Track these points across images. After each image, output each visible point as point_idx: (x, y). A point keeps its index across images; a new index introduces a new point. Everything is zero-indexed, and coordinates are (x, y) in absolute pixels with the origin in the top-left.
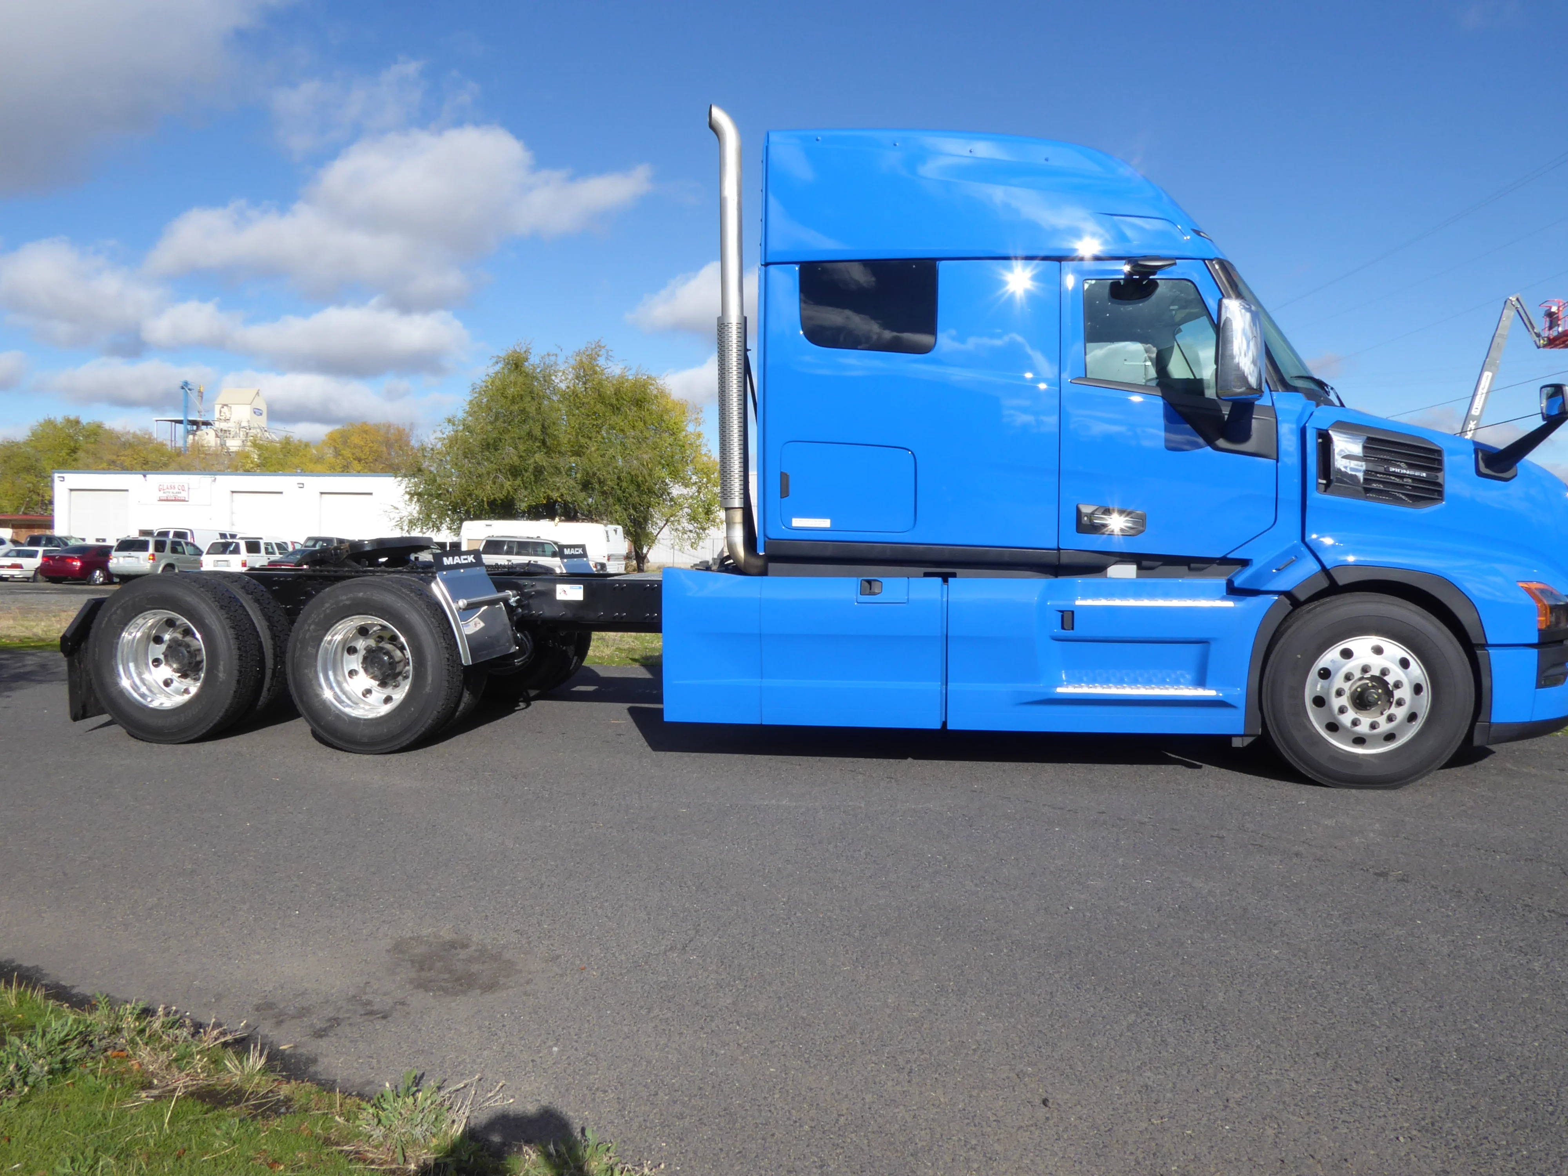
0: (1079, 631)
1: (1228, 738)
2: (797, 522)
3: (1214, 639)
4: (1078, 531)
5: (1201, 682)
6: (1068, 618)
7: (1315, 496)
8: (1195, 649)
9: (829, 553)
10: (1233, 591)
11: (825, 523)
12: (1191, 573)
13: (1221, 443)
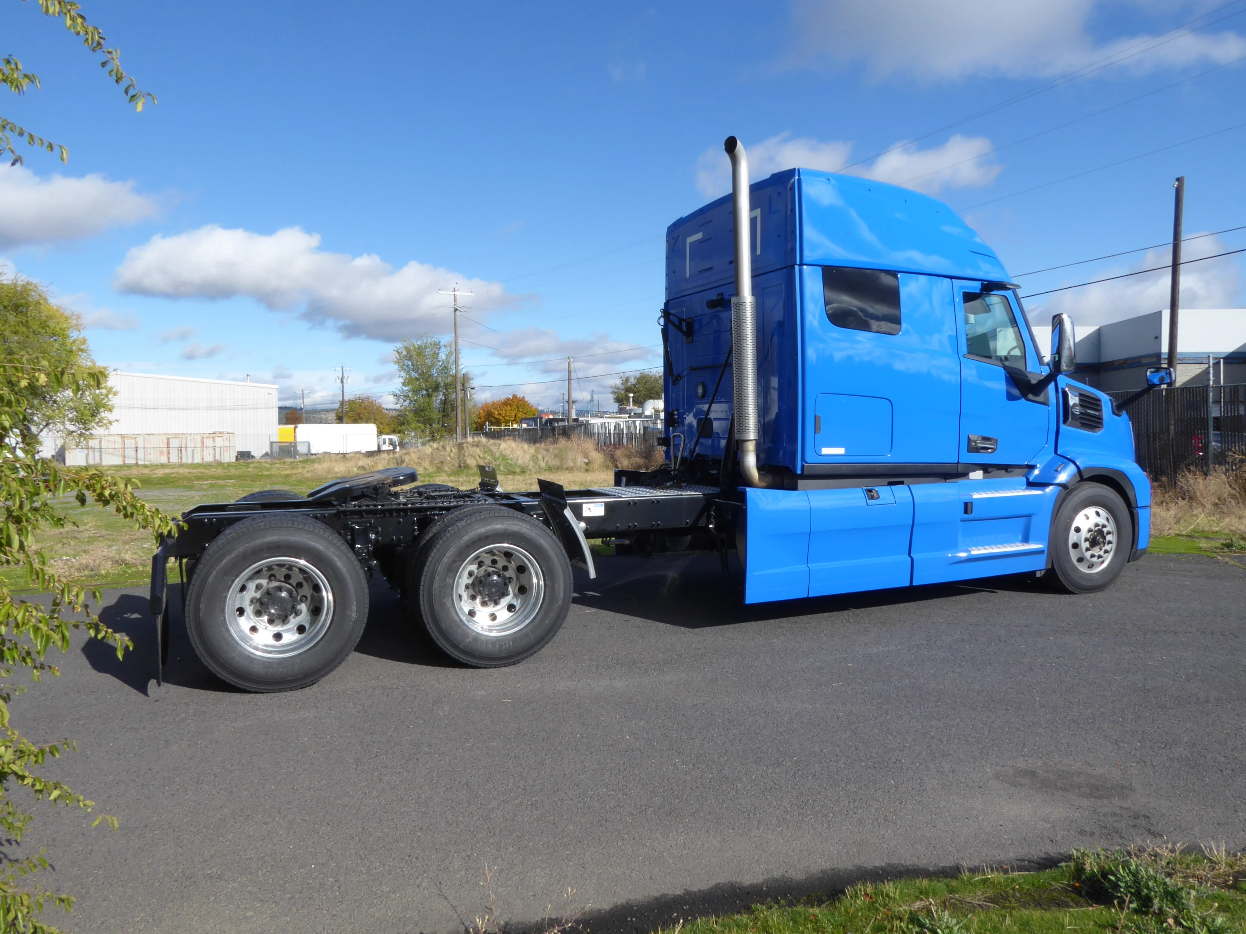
0: (976, 514)
1: (1034, 572)
2: (825, 451)
3: (1033, 514)
4: (968, 452)
5: (1026, 540)
6: (967, 507)
7: (1063, 427)
8: (1022, 521)
9: (844, 471)
10: (1031, 485)
11: (841, 451)
12: (1008, 474)
13: (1030, 396)
